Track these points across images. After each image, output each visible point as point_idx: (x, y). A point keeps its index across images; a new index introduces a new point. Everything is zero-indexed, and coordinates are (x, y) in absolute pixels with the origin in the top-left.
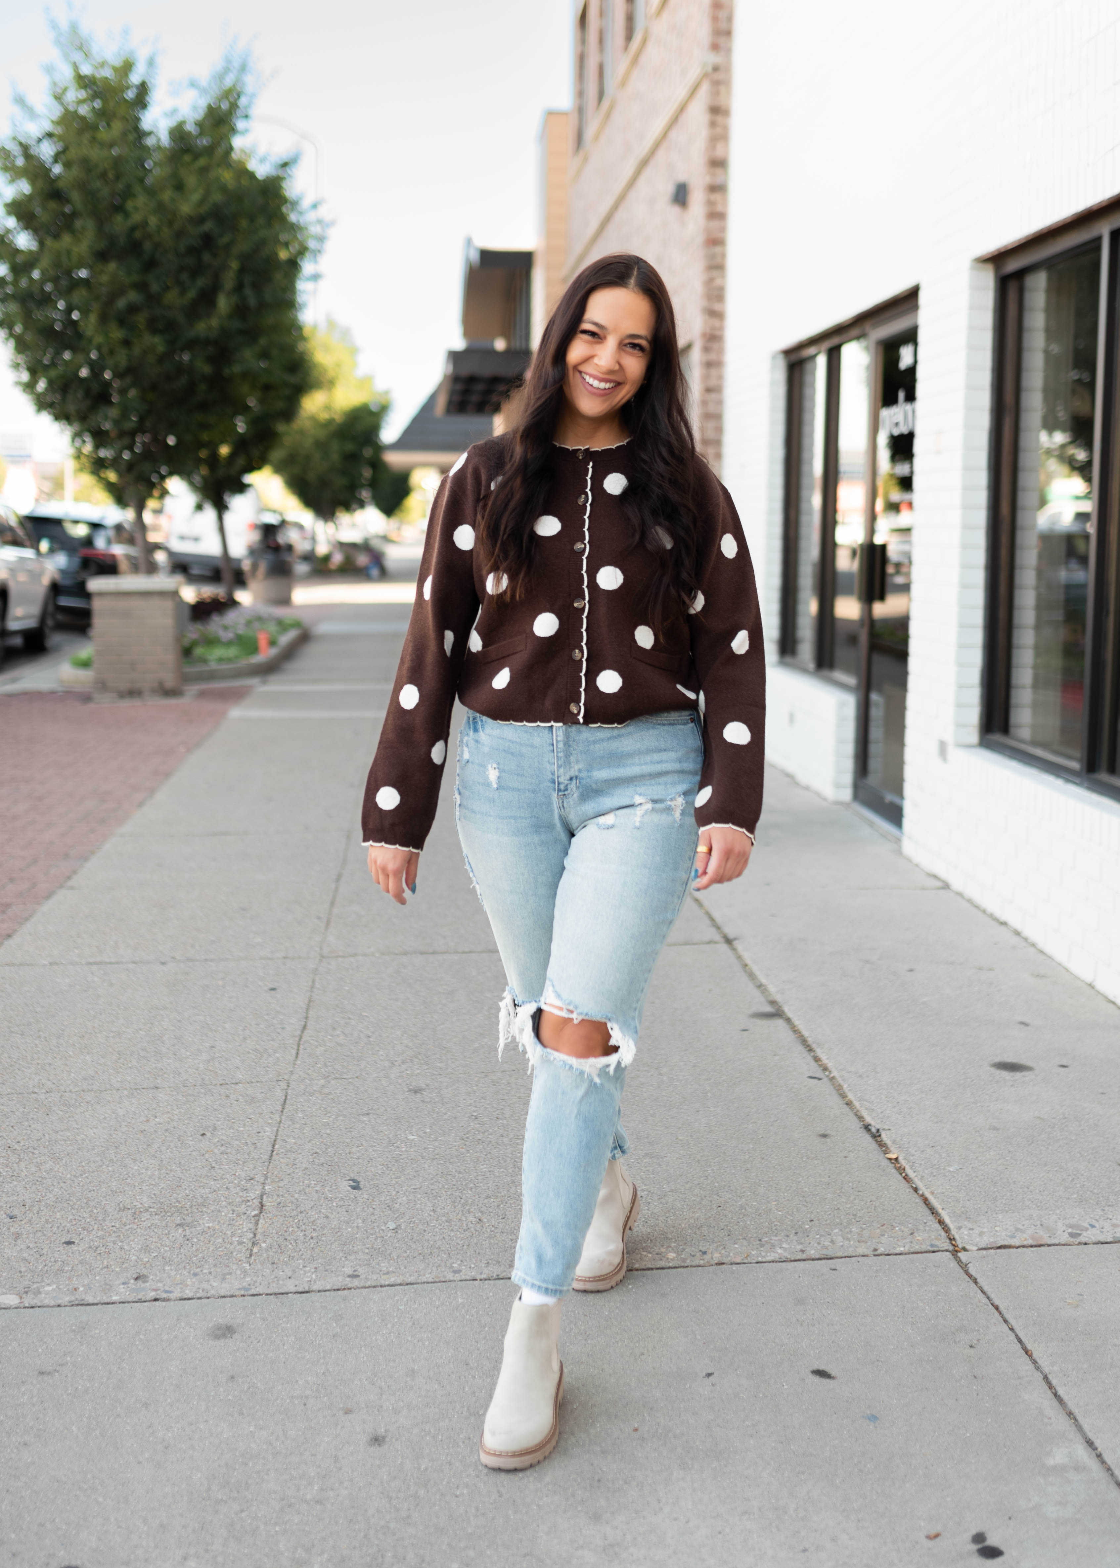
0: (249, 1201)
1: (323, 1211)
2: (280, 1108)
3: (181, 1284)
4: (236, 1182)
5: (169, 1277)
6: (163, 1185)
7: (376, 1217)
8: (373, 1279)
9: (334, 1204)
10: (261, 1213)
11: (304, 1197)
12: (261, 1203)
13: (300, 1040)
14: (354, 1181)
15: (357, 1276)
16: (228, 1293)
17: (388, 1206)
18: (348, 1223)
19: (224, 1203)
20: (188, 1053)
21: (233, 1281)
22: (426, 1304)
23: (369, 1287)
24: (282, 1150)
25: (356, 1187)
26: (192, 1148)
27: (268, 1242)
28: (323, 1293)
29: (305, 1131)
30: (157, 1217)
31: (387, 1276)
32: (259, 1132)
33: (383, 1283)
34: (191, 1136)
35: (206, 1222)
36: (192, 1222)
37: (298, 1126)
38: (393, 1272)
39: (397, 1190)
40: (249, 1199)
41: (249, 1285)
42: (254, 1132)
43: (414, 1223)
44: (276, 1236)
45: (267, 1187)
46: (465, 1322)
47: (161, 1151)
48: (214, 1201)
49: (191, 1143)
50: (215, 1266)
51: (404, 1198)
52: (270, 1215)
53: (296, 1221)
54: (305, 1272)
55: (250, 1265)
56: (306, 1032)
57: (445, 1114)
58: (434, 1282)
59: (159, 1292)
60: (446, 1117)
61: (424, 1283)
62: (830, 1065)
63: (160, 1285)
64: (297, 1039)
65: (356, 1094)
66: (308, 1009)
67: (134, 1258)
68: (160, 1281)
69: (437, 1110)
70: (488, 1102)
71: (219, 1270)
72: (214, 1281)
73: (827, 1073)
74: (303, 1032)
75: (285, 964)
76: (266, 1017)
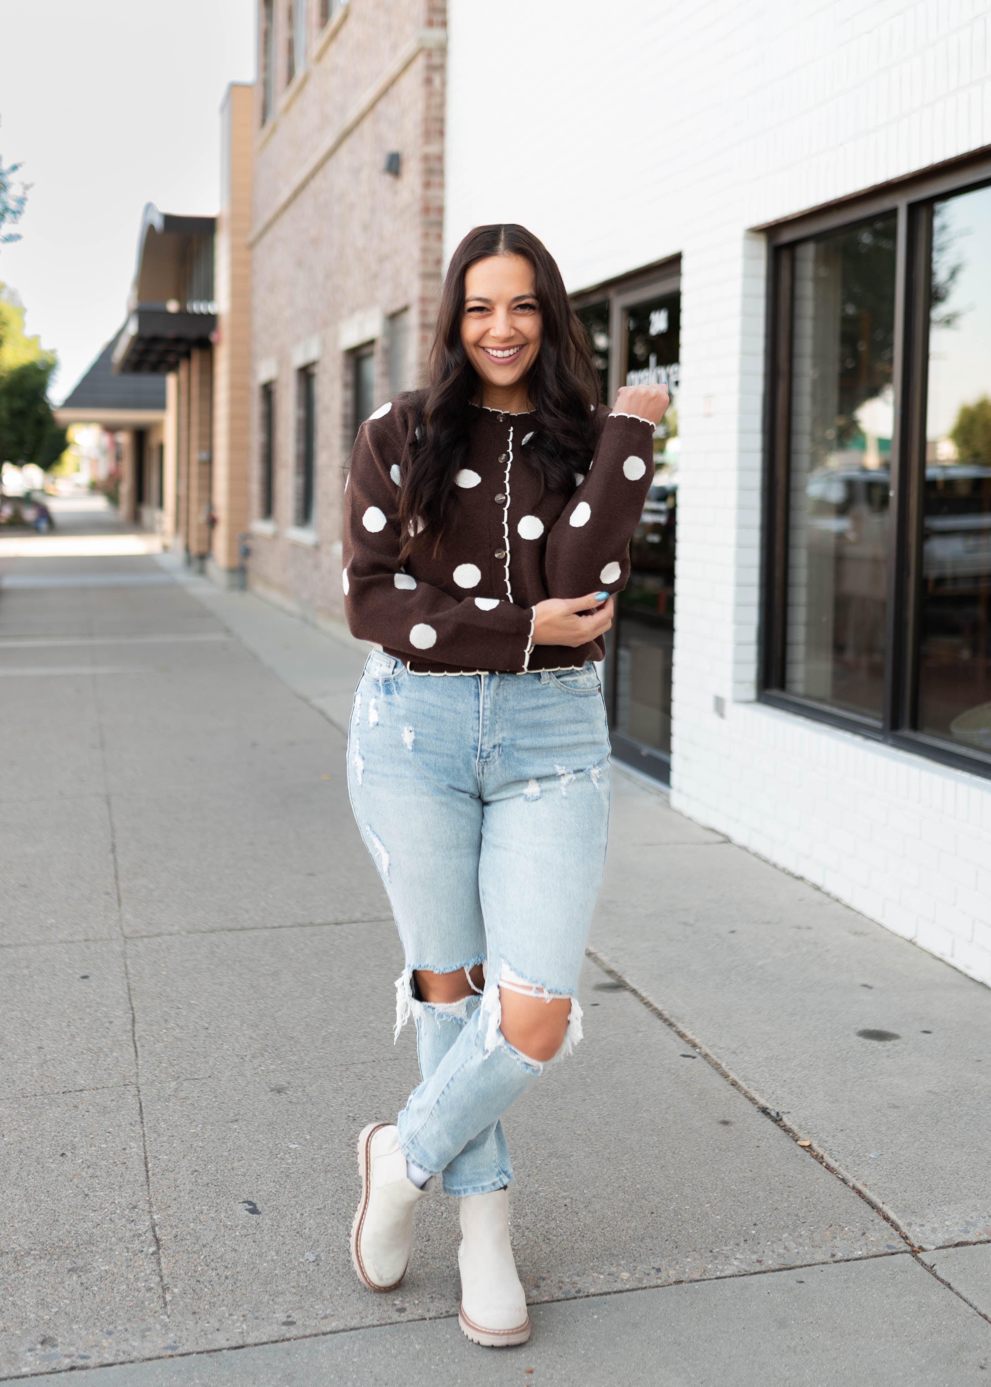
0: (140, 1235)
1: (227, 1242)
2: (138, 1118)
3: (96, 1346)
4: (118, 1211)
5: (81, 1339)
6: (37, 1221)
7: (289, 1247)
8: (312, 1326)
9: (238, 1234)
10: (159, 1249)
11: (201, 1227)
12: (155, 1236)
13: (134, 1035)
14: (250, 1203)
15: (292, 1323)
16: (154, 1355)
17: (298, 1233)
18: (260, 1256)
19: (113, 1239)
20: (16, 1057)
21: (155, 1339)
22: (381, 1353)
23: (310, 1336)
24: (157, 1170)
25: (254, 1211)
26: (56, 1173)
27: (179, 1286)
28: (261, 1347)
29: (175, 1145)
30: (42, 1261)
31: (326, 1321)
32: (124, 1149)
33: (325, 1329)
34: (50, 1157)
35: (101, 1266)
36: (85, 1266)
37: (165, 1138)
38: (333, 1316)
39: (300, 1212)
40: (140, 1232)
41: (175, 1342)
42: (119, 1148)
43: (333, 1252)
44: (186, 1278)
45: (155, 1217)
46: (432, 1373)
47: (21, 1178)
48: (102, 1237)
49: (53, 1166)
50: (129, 1320)
51: (311, 1221)
52: (170, 1252)
53: (202, 1257)
54: (234, 1324)
55: (169, 1317)
56: (137, 1025)
57: (320, 1116)
58: (380, 1325)
59: (73, 1358)
60: (321, 1120)
61: (369, 1327)
62: (698, 1041)
63: (72, 1349)
64: (131, 1034)
65: (215, 1097)
66: (130, 999)
67: (32, 1316)
68: (71, 1344)
69: (309, 1112)
70: (360, 1100)
71: (135, 1326)
72: (134, 1340)
73: (698, 1050)
74: (133, 1026)
75: (88, 948)
76: (88, 1010)
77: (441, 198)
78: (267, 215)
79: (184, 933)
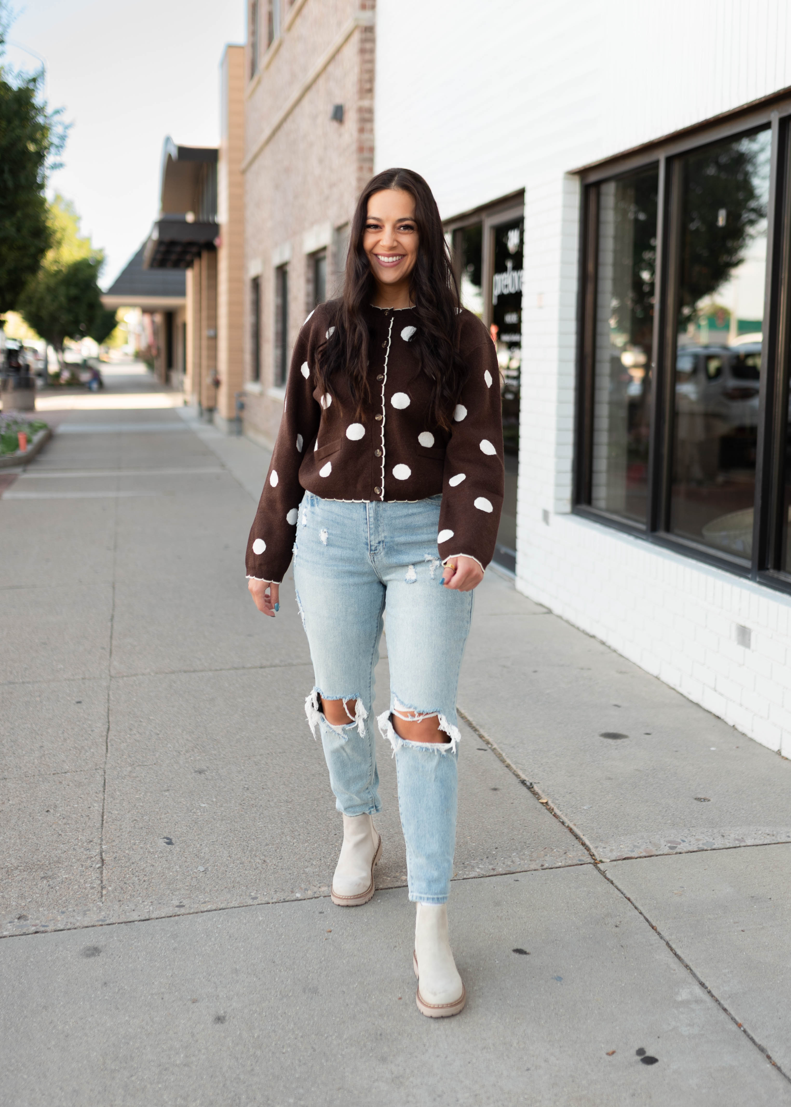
0: (92, 857)
1: (148, 861)
2: (102, 789)
3: (53, 920)
4: (80, 844)
5: (44, 916)
6: (25, 850)
7: (189, 863)
8: (195, 907)
9: (156, 856)
10: (103, 865)
11: (133, 852)
12: (101, 858)
13: (107, 739)
14: (168, 838)
15: (183, 906)
16: (90, 924)
17: (196, 855)
18: (169, 869)
19: (74, 860)
20: (24, 752)
21: (92, 916)
22: (236, 922)
23: (193, 913)
24: (109, 820)
25: (170, 843)
26: (41, 822)
27: (112, 886)
28: (160, 920)
29: (124, 805)
30: (25, 873)
31: (205, 904)
32: (90, 808)
33: (202, 909)
34: (39, 812)
35: (63, 875)
36: (53, 875)
37: (118, 801)
38: (209, 902)
39: (200, 843)
40: (92, 856)
41: (105, 917)
42: (86, 807)
43: (217, 866)
44: (118, 881)
45: (103, 847)
46: (267, 933)
47: (18, 825)
48: (66, 859)
49: (40, 818)
50: (77, 905)
51: (207, 849)
52: (110, 867)
53: (130, 869)
54: (144, 906)
55: (103, 903)
56: (110, 733)
57: (225, 787)
58: (239, 907)
59: (38, 927)
60: (225, 789)
61: (232, 908)
62: (491, 740)
63: (38, 922)
64: (105, 738)
65: (156, 776)
66: (108, 716)
67: (14, 903)
68: (37, 919)
69: (218, 784)
70: (254, 777)
71: (80, 908)
72: (78, 916)
73: (490, 746)
74: (108, 733)
75: (84, 683)
76: (78, 723)
77: (372, 140)
78: (254, 149)
79: (152, 674)
